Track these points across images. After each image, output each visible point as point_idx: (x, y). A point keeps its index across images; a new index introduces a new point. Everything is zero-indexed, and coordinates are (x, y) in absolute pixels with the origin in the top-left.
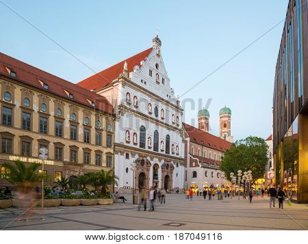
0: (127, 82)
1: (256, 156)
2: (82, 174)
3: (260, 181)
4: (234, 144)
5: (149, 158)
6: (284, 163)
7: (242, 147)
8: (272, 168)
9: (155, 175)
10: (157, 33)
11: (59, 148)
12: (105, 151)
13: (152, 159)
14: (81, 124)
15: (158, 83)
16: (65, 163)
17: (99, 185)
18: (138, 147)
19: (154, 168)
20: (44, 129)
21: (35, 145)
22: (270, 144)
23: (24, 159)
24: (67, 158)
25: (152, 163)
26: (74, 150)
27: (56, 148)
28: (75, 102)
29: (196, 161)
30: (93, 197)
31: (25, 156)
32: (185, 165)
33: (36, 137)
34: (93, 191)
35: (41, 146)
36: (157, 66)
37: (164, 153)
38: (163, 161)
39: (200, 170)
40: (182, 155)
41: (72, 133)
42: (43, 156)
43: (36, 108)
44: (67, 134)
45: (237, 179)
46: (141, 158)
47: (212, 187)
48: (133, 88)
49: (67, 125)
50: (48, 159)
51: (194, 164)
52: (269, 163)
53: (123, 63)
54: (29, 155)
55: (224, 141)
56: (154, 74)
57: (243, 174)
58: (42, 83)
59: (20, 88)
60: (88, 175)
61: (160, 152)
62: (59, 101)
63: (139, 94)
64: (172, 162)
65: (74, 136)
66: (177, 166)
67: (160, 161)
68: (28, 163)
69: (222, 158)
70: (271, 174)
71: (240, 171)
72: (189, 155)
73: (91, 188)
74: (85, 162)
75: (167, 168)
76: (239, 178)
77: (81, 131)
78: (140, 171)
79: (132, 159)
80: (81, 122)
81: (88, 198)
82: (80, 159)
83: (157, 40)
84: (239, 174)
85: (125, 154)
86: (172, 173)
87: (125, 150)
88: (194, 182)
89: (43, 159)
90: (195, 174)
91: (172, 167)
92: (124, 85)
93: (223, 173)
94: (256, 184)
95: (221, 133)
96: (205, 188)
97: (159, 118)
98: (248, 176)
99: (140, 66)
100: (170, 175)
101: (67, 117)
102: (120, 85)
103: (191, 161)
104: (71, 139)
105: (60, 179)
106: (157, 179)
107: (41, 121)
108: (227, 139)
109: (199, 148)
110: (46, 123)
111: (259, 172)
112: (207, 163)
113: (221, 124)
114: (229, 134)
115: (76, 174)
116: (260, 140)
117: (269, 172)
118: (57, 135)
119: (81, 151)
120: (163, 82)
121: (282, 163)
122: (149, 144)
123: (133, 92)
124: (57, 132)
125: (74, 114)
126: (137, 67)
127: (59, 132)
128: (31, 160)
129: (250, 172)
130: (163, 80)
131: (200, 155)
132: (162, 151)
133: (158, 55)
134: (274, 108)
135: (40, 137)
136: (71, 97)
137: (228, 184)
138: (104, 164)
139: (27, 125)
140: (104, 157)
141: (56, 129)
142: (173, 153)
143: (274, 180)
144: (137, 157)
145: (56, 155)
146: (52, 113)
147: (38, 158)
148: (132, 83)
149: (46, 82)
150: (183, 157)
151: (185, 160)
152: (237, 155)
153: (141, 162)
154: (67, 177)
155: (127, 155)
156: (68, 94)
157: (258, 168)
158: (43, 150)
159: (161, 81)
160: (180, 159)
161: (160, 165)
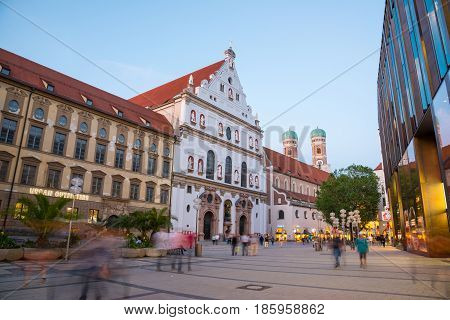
0: (192, 98)
1: (363, 191)
2: (126, 212)
3: (371, 224)
4: (332, 175)
5: (218, 192)
6: (403, 199)
7: (343, 178)
8: (387, 206)
9: (227, 216)
10: (230, 45)
11: (98, 178)
12: (160, 182)
13: (222, 194)
14: (130, 148)
15: (231, 99)
16: (104, 198)
17: (148, 229)
18: (204, 177)
19: (225, 206)
20: (80, 153)
21: (66, 174)
22: (380, 174)
23: (49, 193)
24: (107, 191)
25: (223, 199)
26: (118, 181)
27: (94, 178)
28: (124, 121)
29: (282, 197)
30: (139, 246)
31: (52, 189)
32: (268, 202)
33: (69, 163)
34: (139, 238)
35: (74, 175)
36: (230, 80)
37: (239, 185)
38: (237, 197)
39: (288, 209)
40: (263, 188)
41: (117, 159)
42: (75, 188)
43: (73, 128)
44: (110, 160)
45: (340, 221)
46: (208, 192)
47: (306, 232)
48: (199, 105)
49: (112, 149)
50: (82, 193)
51: (280, 200)
52: (382, 200)
53: (188, 76)
54: (57, 187)
55: (319, 170)
56: (226, 88)
57: (348, 215)
58: (85, 99)
59: (57, 103)
60: (135, 214)
61: (233, 184)
62: (105, 120)
63: (207, 112)
64: (250, 198)
65: (119, 163)
66: (257, 203)
67: (233, 196)
68: (53, 197)
69: (318, 192)
70: (386, 214)
71: (343, 211)
72: (272, 189)
73: (137, 233)
74: (131, 197)
75: (243, 206)
76: (343, 220)
77: (129, 157)
78: (206, 209)
79: (196, 194)
80: (130, 145)
81: (132, 247)
82: (126, 193)
83: (231, 52)
84: (343, 215)
85: (186, 188)
86: (249, 212)
87: (187, 181)
88: (280, 225)
89: (75, 192)
90: (281, 215)
91: (250, 205)
92: (188, 101)
93: (320, 213)
94: (367, 229)
95: (315, 160)
96: (297, 234)
97: (233, 142)
98: (355, 217)
99: (209, 80)
100: (247, 215)
101: (113, 139)
102: (184, 101)
103: (276, 197)
104: (116, 166)
105: (95, 219)
106: (229, 220)
107: (78, 144)
108: (323, 168)
109: (287, 179)
110: (84, 146)
111: (370, 213)
112: (298, 199)
113: (314, 148)
114: (325, 162)
115: (118, 213)
116: (366, 170)
117: (383, 213)
118: (97, 161)
119: (127, 183)
120: (238, 99)
121: (400, 201)
122: (219, 173)
123: (199, 110)
124: (97, 157)
125: (122, 136)
126: (205, 81)
127: (100, 158)
128: (58, 194)
129: (357, 211)
130: (238, 96)
131: (288, 189)
132: (236, 182)
133: (232, 68)
134: (380, 129)
135: (74, 164)
136: (121, 115)
137: (328, 228)
138: (157, 200)
139: (59, 148)
140: (158, 191)
141: (97, 154)
142: (251, 186)
143: (391, 224)
144: (202, 190)
145: (93, 188)
146: (94, 134)
147: (68, 191)
148: (199, 99)
149: (91, 98)
150: (265, 191)
151: (268, 194)
152: (337, 189)
153: (208, 198)
154: (105, 217)
155: (189, 187)
156: (117, 111)
157: (368, 207)
158: (77, 181)
159: (235, 98)
160: (261, 194)
161: (234, 201)
